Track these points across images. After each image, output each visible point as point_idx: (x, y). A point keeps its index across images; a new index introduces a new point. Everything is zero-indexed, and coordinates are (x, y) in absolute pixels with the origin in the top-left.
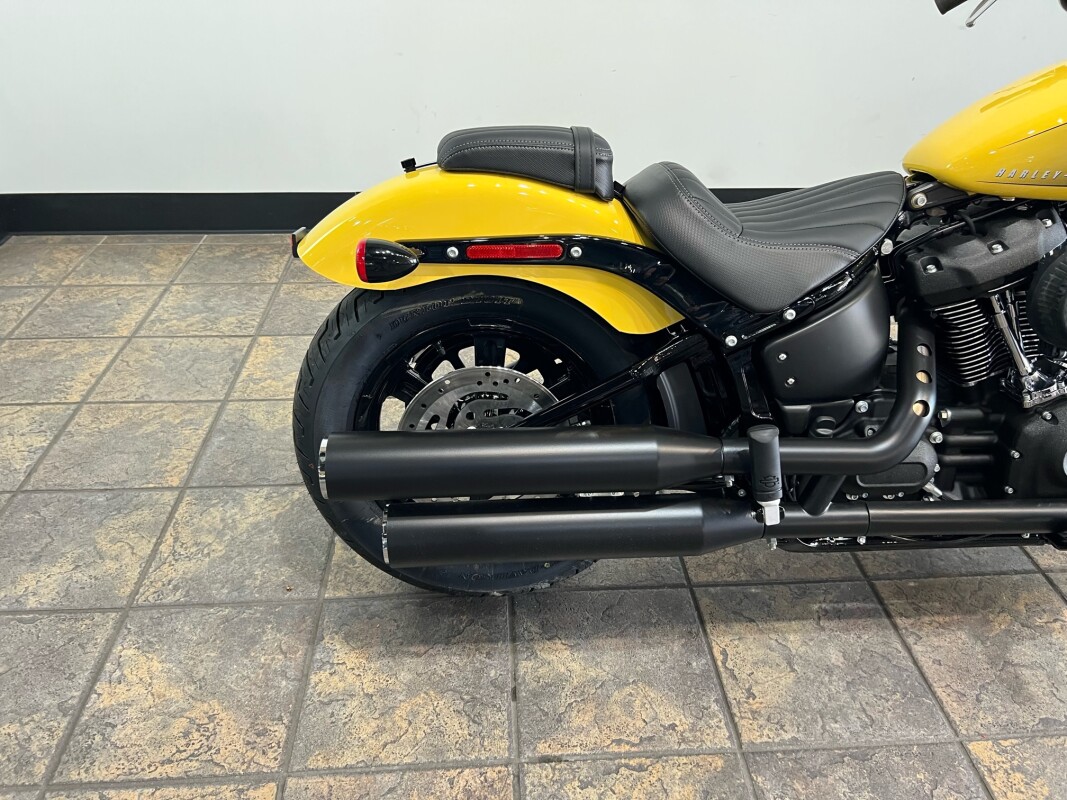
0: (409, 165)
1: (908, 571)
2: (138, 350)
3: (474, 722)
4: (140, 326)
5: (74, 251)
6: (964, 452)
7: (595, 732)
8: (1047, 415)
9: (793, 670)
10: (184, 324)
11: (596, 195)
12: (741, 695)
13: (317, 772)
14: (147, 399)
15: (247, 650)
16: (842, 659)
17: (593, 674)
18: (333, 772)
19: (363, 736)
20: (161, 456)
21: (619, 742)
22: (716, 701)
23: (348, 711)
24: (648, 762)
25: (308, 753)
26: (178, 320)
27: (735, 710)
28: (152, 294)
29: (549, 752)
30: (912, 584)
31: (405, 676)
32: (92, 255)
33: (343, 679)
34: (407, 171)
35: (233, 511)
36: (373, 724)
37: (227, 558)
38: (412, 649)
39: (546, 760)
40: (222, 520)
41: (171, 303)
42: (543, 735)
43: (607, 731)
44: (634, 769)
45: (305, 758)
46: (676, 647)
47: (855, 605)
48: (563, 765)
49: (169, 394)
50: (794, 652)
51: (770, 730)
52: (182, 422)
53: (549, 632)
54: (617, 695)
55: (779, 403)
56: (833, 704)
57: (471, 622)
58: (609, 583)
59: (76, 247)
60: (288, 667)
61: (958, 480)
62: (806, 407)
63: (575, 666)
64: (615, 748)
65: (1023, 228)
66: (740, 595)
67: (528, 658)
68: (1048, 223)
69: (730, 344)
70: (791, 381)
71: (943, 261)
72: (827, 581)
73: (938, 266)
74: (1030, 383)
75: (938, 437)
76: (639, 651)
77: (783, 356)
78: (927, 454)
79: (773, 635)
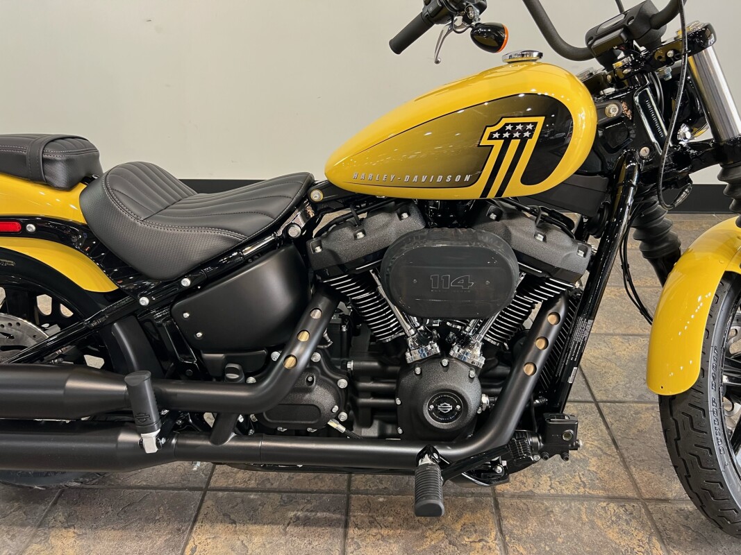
1: (385, 488)
6: (374, 396)
8: (418, 371)
30: (381, 500)
46: (160, 542)
47: (326, 514)
50: (250, 552)
53: (71, 522)
55: (201, 351)
57: (20, 508)
58: (145, 483)
62: (221, 355)
65: (381, 218)
66: (239, 500)
67: (40, 543)
68: (405, 215)
69: (143, 304)
70: (199, 334)
71: (324, 243)
72: (316, 492)
73: (321, 248)
74: (410, 341)
75: (343, 383)
76: (128, 543)
77: (186, 315)
78: (322, 397)
79: (242, 537)
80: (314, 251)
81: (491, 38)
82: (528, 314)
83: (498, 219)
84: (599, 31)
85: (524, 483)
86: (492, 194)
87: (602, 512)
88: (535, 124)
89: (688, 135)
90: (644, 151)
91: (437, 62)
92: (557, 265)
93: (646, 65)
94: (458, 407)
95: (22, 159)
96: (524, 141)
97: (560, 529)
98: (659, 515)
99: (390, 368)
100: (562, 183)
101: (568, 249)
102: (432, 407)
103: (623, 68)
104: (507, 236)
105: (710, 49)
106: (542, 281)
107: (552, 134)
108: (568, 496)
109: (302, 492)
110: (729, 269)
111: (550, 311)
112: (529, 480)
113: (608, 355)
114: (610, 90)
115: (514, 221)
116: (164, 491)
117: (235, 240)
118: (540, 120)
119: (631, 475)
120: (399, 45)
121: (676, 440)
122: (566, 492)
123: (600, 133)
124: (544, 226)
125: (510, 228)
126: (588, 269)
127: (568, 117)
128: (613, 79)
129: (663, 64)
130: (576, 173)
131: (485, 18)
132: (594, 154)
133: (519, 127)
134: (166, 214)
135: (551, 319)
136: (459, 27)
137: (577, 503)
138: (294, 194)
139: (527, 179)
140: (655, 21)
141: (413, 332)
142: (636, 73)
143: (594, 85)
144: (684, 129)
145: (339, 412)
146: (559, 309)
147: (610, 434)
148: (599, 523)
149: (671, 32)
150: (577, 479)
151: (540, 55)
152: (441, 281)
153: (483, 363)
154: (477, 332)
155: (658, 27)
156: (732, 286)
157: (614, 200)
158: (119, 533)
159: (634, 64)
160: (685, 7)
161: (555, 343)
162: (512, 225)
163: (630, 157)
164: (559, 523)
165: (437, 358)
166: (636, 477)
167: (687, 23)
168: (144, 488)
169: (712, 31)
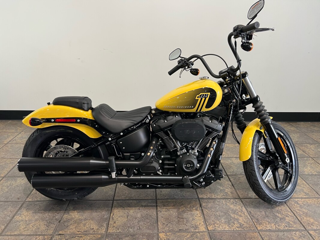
0: (49, 104)
2: (7, 147)
3: (47, 227)
4: (10, 141)
5: (2, 124)
6: (169, 166)
7: (74, 229)
8: (181, 156)
9: (128, 218)
10: (21, 141)
11: (83, 109)
12: (112, 223)
13: (8, 235)
14: (4, 157)
15: (3, 211)
16: (140, 216)
17: (80, 218)
18: (11, 235)
19: (21, 229)
20: (2, 170)
21: (78, 232)
22: (106, 224)
23: (20, 224)
24: (83, 236)
25: (7, 231)
26: (20, 140)
27: (109, 226)
28: (16, 134)
29: (62, 233)
31: (36, 217)
32: (6, 125)
33: (22, 218)
34: (48, 105)
35: (13, 182)
36: (24, 227)
37: (8, 192)
38: (41, 212)
39: (60, 235)
40: (10, 184)
41: (20, 136)
42: (62, 230)
43: (77, 229)
44: (79, 237)
45: (6, 232)
46: (103, 213)
48: (63, 236)
49: (10, 157)
50: (130, 214)
51: (115, 230)
52: (10, 163)
53: (74, 209)
54: (83, 222)
55: (123, 153)
56: (133, 225)
57: (57, 206)
58: (94, 199)
59: (2, 123)
60: (11, 215)
61: (169, 172)
62: (129, 154)
63: (77, 216)
64: (77, 233)
65: (171, 117)
66: (124, 202)
67: (67, 214)
68: (177, 116)
69: (110, 140)
70: (124, 148)
71: (156, 123)
72: (147, 200)
73: (155, 125)
74: (178, 150)
75: (161, 161)
76: (94, 213)
77: (121, 143)
78: (156, 165)
79: (127, 211)
80: (153, 126)
81: (195, 72)
82: (208, 142)
83: (200, 117)
84: (222, 72)
85: (207, 196)
86: (198, 111)
87: (229, 202)
88: (208, 94)
89: (245, 97)
90: (234, 100)
91: (180, 77)
92: (215, 128)
93: (233, 81)
94: (192, 165)
95: (77, 103)
96: (205, 98)
97: (217, 206)
98: (245, 202)
99: (173, 157)
100: (215, 108)
101: (217, 124)
102: (185, 165)
103: (228, 81)
104: (202, 121)
105: (247, 77)
106: (211, 132)
107: (212, 96)
108: (219, 198)
109: (143, 200)
110: (257, 129)
111: (214, 141)
112: (208, 195)
113: (231, 163)
114: (225, 86)
115: (204, 117)
116: (101, 201)
117: (134, 123)
118: (209, 93)
119: (237, 193)
120: (171, 73)
121: (246, 169)
122: (219, 197)
123: (224, 96)
124: (211, 119)
125: (203, 119)
126: (222, 130)
127: (215, 93)
128: (226, 83)
129: (237, 80)
130: (218, 106)
131: (193, 67)
132: (222, 101)
133: (204, 95)
134: (115, 117)
135: (214, 143)
136: (186, 69)
137: (222, 200)
138: (148, 111)
139: (207, 107)
140: (234, 71)
141: (179, 147)
142: (231, 82)
143: (221, 84)
144: (244, 95)
145: (160, 169)
146: (216, 140)
147: (232, 183)
148: (228, 204)
149: (238, 73)
150: (222, 194)
151: (208, 78)
152: (187, 132)
153: (198, 154)
154: (196, 147)
155: (235, 72)
156: (258, 134)
157: (228, 113)
158: (90, 211)
159: (230, 80)
160: (240, 68)
161: (215, 149)
162: (203, 118)
163: (231, 102)
164: (217, 204)
165: (186, 153)
166: (238, 193)
167: (241, 71)
168: (94, 200)
169: (247, 73)
